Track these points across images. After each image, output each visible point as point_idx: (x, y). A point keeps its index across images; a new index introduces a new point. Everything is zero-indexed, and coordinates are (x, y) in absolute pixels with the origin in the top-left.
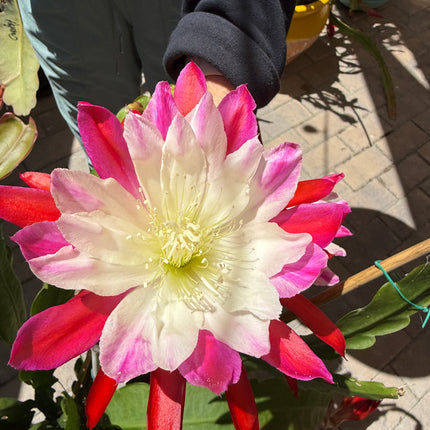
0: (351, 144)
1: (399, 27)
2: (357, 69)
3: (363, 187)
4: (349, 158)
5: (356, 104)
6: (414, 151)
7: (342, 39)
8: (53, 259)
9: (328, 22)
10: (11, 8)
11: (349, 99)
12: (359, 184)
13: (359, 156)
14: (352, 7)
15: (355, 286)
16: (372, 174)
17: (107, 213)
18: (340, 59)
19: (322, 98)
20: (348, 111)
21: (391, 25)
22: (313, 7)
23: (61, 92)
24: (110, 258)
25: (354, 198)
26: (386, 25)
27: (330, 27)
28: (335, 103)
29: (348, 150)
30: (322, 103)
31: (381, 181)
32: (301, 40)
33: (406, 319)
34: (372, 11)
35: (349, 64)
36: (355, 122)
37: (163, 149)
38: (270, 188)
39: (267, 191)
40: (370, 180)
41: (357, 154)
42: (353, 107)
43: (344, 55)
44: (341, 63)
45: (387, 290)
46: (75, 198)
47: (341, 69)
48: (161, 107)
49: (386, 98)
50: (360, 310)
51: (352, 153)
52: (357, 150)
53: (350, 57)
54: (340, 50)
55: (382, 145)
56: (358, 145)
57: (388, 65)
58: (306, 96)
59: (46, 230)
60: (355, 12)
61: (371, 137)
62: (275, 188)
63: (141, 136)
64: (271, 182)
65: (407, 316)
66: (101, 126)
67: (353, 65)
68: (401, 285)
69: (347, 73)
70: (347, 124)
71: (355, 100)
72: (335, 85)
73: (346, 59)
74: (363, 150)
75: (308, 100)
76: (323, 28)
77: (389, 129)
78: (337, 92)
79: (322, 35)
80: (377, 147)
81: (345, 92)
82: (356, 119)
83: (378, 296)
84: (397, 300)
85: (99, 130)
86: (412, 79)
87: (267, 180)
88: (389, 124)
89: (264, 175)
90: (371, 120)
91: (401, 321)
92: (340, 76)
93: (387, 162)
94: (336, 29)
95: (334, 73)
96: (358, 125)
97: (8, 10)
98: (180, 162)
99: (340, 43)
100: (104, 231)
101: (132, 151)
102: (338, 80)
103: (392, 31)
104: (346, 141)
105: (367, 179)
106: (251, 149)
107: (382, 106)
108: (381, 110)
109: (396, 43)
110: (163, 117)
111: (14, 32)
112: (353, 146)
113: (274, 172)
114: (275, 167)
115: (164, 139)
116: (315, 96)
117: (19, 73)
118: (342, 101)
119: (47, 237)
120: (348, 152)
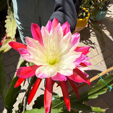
0: (93, 54)
1: (106, 26)
2: (95, 35)
3: (96, 65)
4: (93, 57)
5: (95, 44)
6: (110, 56)
7: (91, 28)
8: (25, 56)
9: (88, 23)
10: (11, 15)
11: (93, 43)
12: (95, 64)
13: (96, 57)
14: (94, 20)
15: (93, 80)
16: (99, 62)
17: (36, 49)
18: (91, 32)
19: (86, 42)
20: (93, 45)
21: (104, 25)
22: (84, 19)
23: (22, 33)
24: (37, 58)
25: (94, 67)
26: (103, 25)
27: (88, 25)
28: (89, 43)
29: (93, 55)
30: (86, 43)
31: (101, 64)
32: (81, 27)
33: (106, 90)
34: (99, 21)
35: (93, 34)
36: (94, 48)
37: (49, 35)
38: (73, 44)
39: (72, 45)
40: (98, 63)
41: (95, 56)
42: (94, 45)
43: (92, 32)
44: (91, 34)
45: (100, 81)
46: (30, 44)
47: (91, 35)
48: (49, 26)
49: (102, 43)
50: (94, 86)
51: (94, 56)
52: (95, 55)
53: (93, 32)
54: (91, 31)
55: (101, 54)
56: (95, 54)
57: (103, 35)
58: (82, 41)
59: (24, 50)
60: (95, 21)
61: (99, 52)
62: (74, 44)
63: (45, 31)
64: (73, 42)
65: (106, 89)
66: (36, 29)
67: (94, 34)
68: (104, 80)
69: (92, 36)
70: (92, 49)
71: (95, 43)
72: (89, 39)
73: (92, 33)
74: (96, 55)
75: (82, 42)
76: (86, 25)
77: (103, 50)
78: (90, 41)
79: (86, 27)
80: (100, 55)
81: (92, 41)
82: (95, 47)
83: (98, 83)
84: (103, 84)
85: (36, 30)
86: (109, 38)
87: (72, 42)
88: (103, 49)
89: (72, 40)
90: (98, 48)
91: (104, 91)
92: (91, 37)
93: (103, 59)
94: (90, 25)
95: (89, 36)
96: (95, 49)
97: (10, 15)
98: (53, 39)
99: (91, 29)
100: (36, 52)
101: (43, 35)
102: (90, 38)
103: (104, 27)
104: (92, 53)
105: (97, 63)
106: (69, 34)
107: (101, 45)
108: (101, 46)
109: (105, 29)
110: (49, 28)
111: (11, 20)
112: (94, 54)
113: (74, 40)
114: (74, 38)
115: (50, 33)
116: (84, 41)
117: (11, 30)
118: (91, 43)
119: (24, 51)
120: (92, 56)
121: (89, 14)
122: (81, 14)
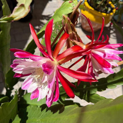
22: (108, 15)
47: (111, 37)
54: (112, 32)
121: (114, 11)
122: (106, 8)
